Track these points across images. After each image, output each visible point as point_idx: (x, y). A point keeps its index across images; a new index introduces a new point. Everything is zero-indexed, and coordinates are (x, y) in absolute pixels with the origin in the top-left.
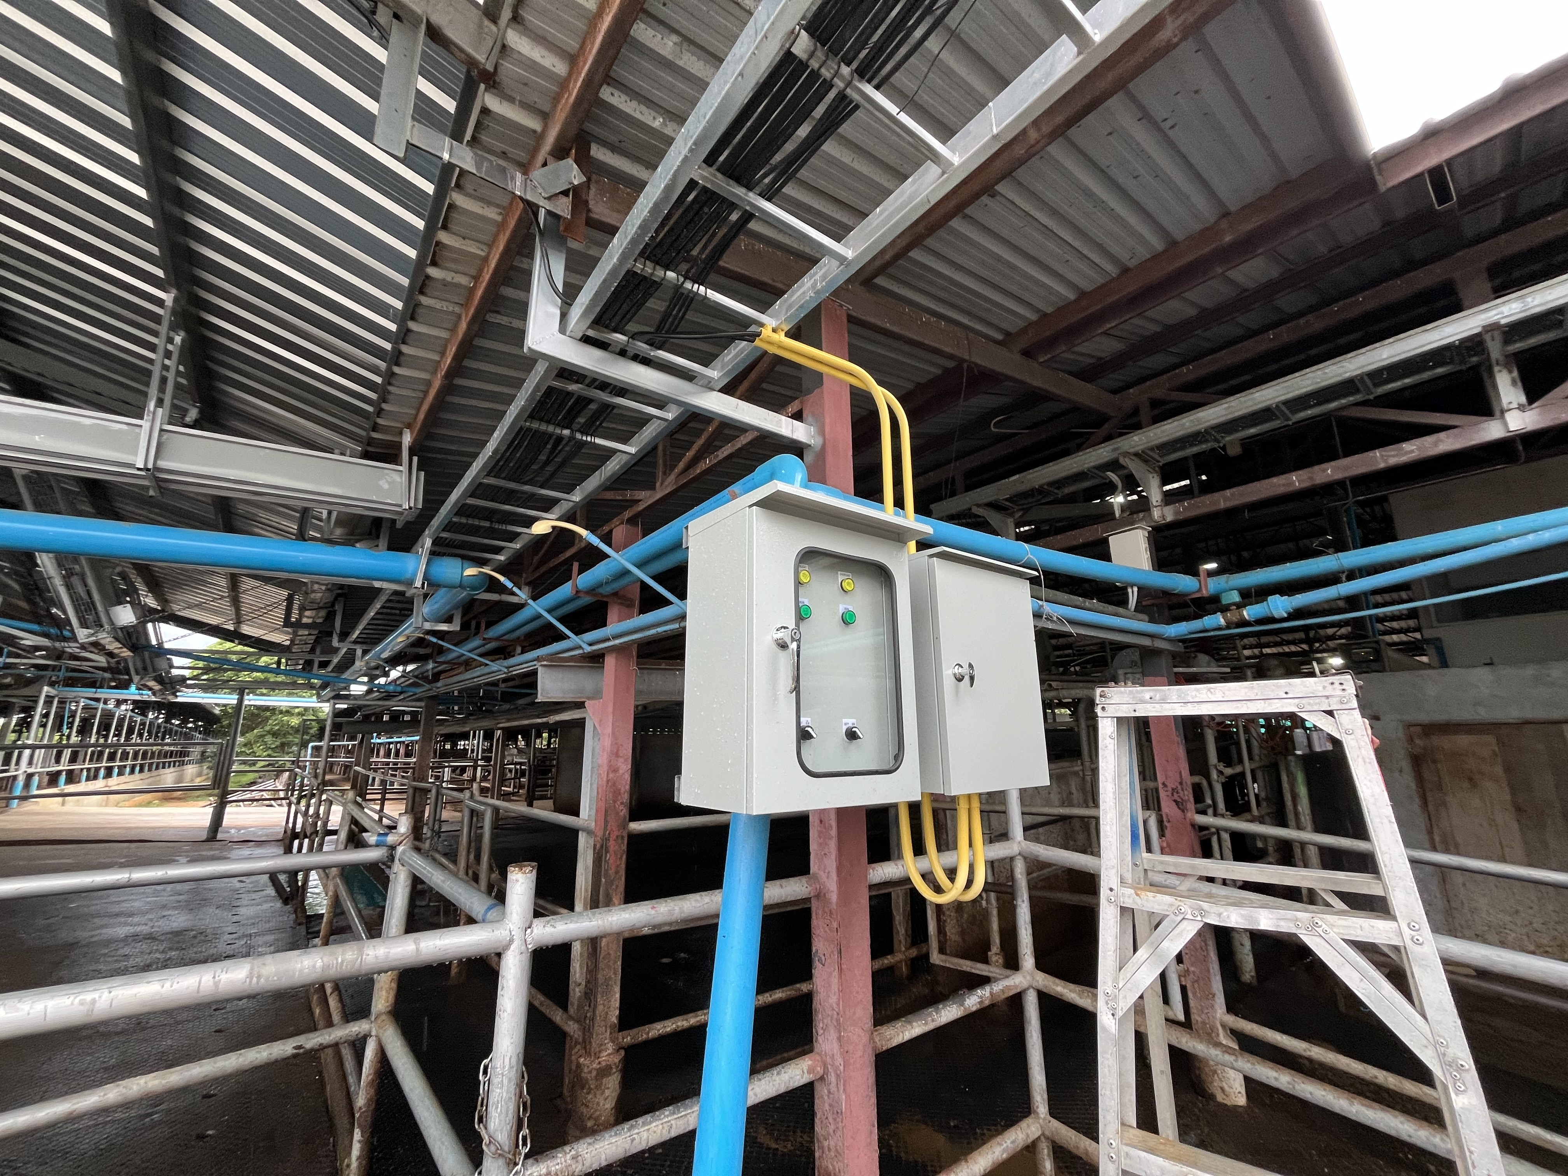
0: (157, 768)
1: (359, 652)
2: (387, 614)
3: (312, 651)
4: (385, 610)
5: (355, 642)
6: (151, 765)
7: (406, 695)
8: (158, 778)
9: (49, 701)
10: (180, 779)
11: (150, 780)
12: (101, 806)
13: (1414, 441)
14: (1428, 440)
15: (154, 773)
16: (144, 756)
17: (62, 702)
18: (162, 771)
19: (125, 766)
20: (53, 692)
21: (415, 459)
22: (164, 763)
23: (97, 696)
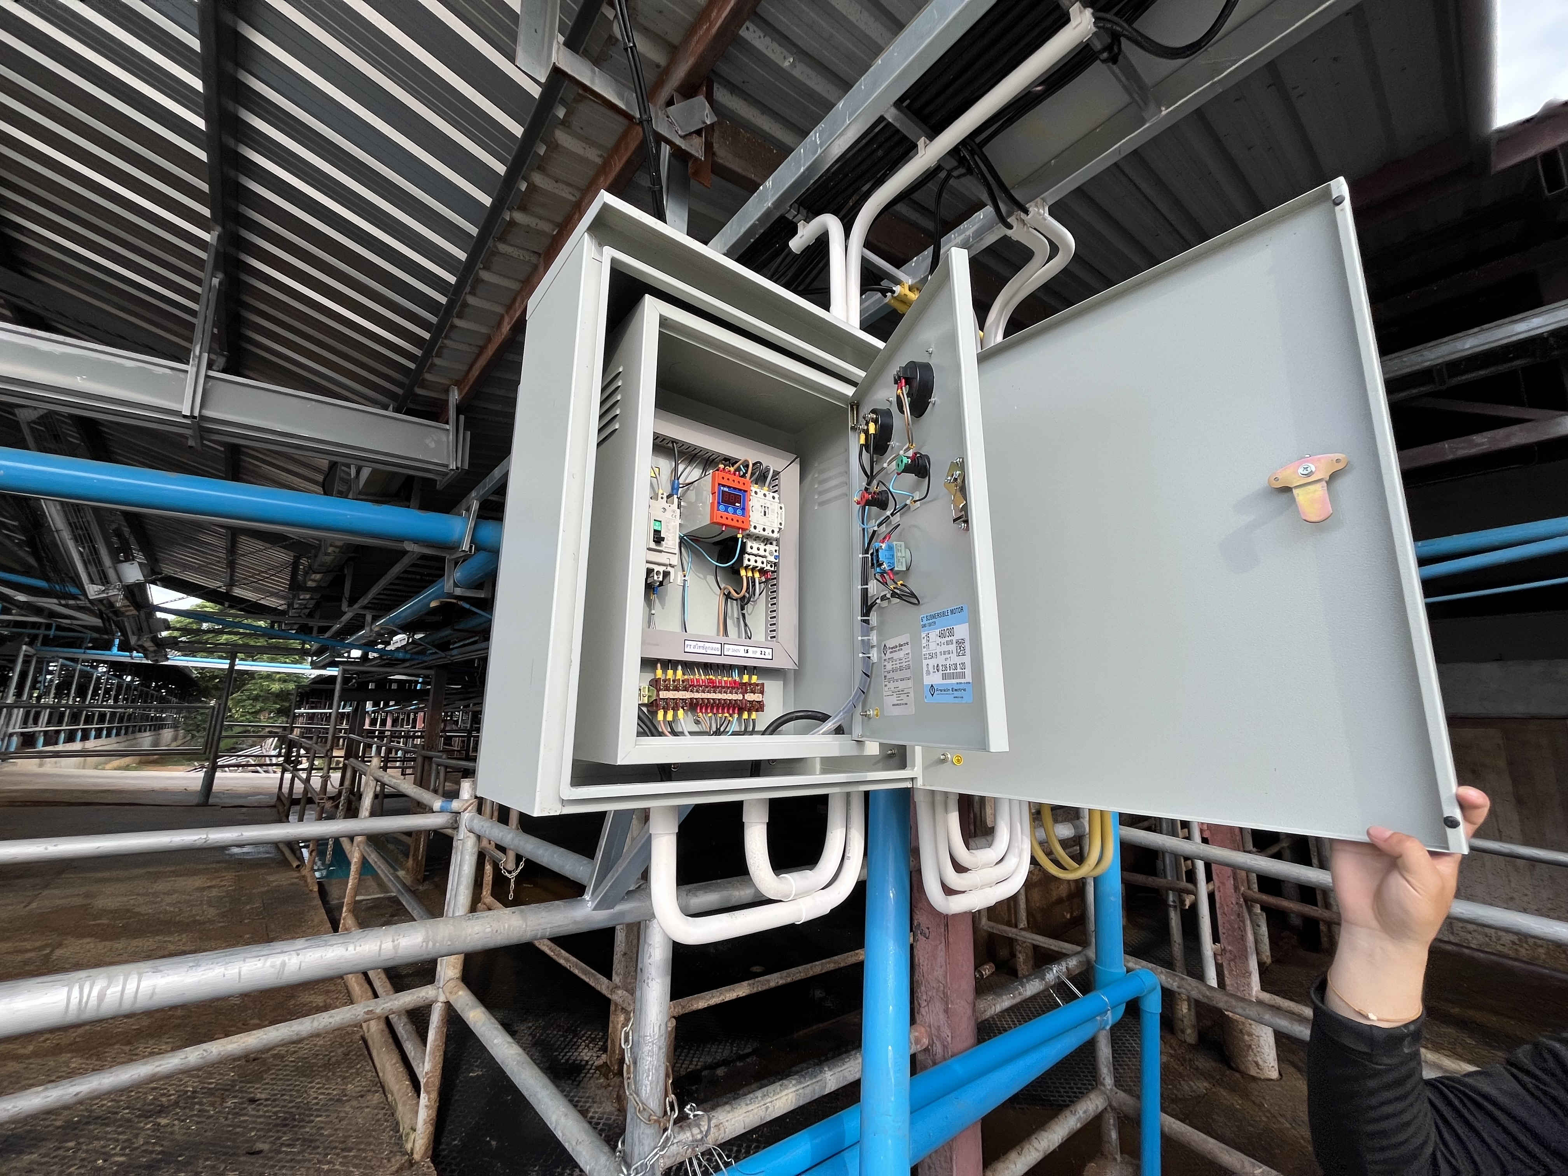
0: (133, 732)
1: (369, 618)
2: (407, 579)
3: (310, 615)
4: (406, 576)
5: (365, 607)
6: (127, 728)
7: (413, 663)
8: (134, 741)
9: (27, 661)
10: (156, 743)
11: (126, 743)
12: (78, 768)
13: (1485, 434)
14: (1501, 433)
15: (131, 737)
16: (121, 720)
17: (40, 662)
18: (139, 735)
19: (102, 729)
20: (31, 651)
21: (462, 417)
22: (140, 727)
23: (76, 656)
